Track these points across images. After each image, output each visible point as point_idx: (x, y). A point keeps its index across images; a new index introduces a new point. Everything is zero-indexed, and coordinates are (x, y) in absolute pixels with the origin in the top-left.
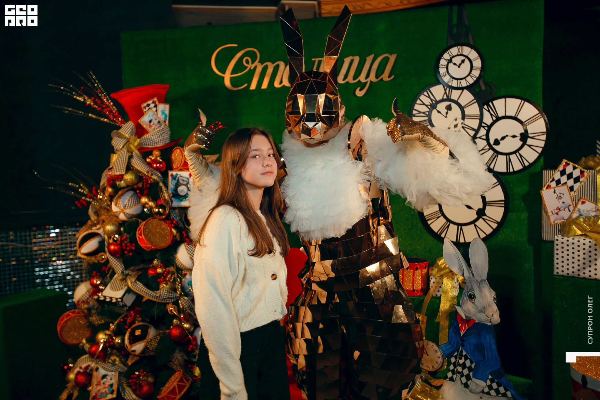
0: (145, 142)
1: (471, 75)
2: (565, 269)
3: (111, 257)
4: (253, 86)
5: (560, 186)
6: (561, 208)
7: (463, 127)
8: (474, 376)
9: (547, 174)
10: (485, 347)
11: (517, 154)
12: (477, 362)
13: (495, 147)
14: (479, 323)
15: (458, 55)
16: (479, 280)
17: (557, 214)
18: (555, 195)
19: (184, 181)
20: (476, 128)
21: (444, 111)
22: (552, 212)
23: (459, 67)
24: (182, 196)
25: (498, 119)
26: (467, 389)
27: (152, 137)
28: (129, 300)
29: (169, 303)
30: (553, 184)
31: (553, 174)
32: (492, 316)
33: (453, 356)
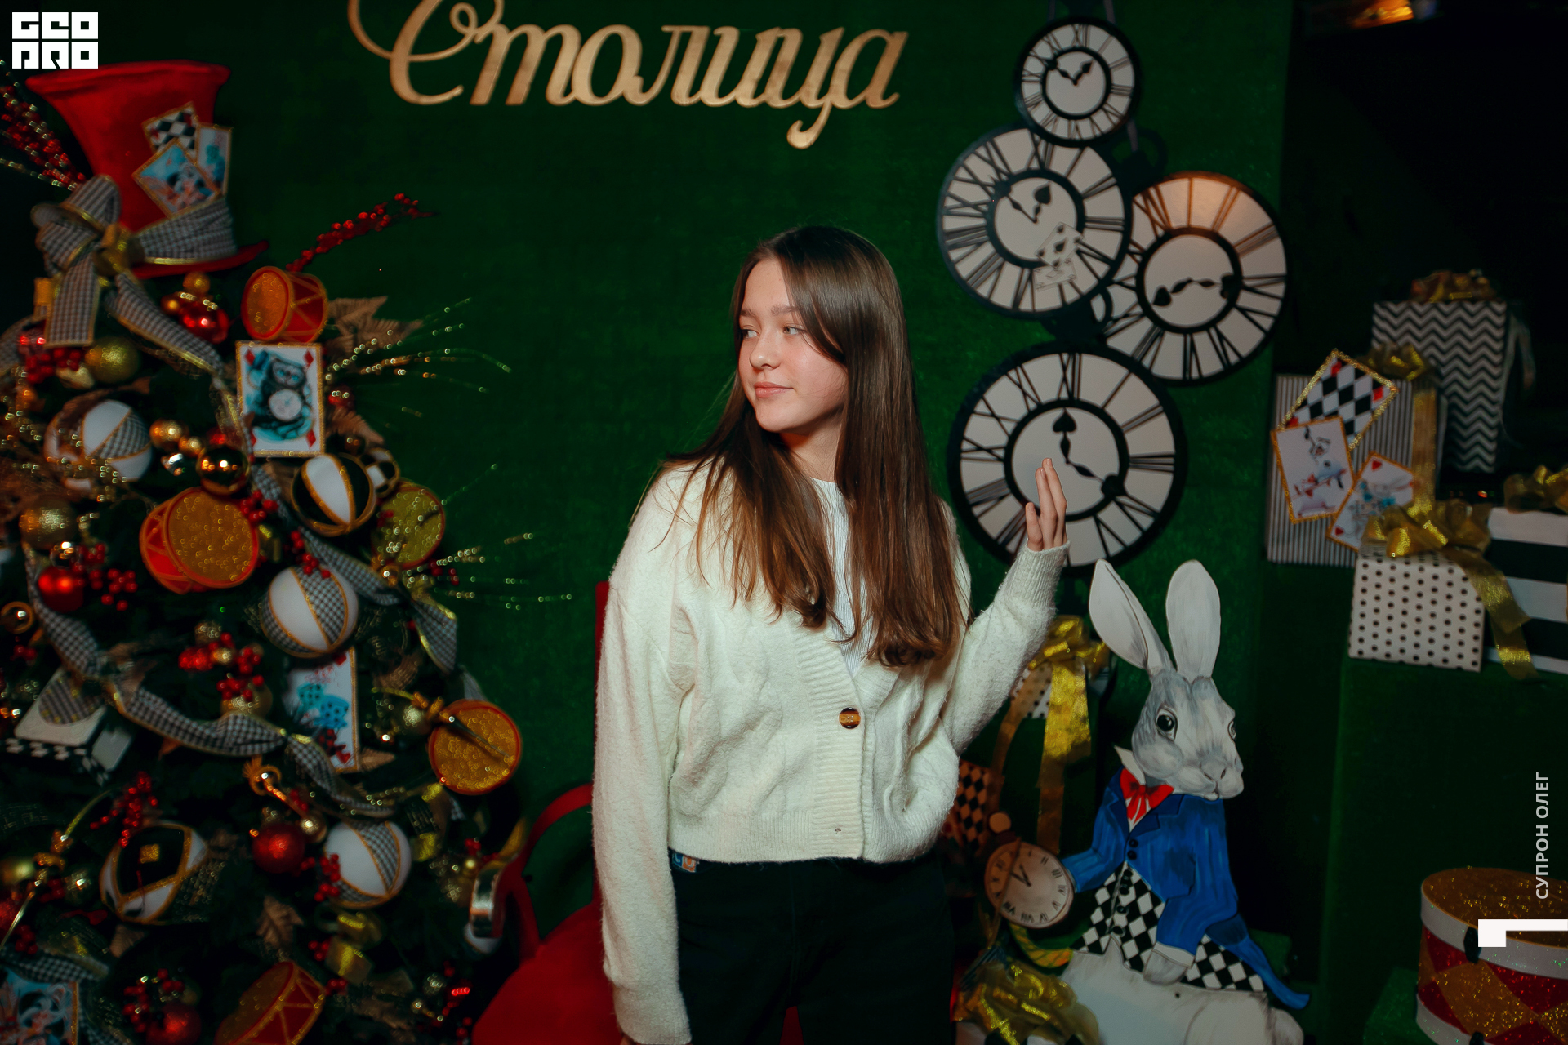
0: (153, 247)
2: (1380, 643)
3: (52, 615)
4: (483, 94)
5: (1322, 421)
6: (1320, 476)
7: (1079, 253)
8: (1160, 938)
9: (1285, 384)
10: (1196, 859)
11: (1213, 331)
12: (1170, 901)
13: (1158, 310)
14: (1183, 795)
15: (1073, 50)
16: (1191, 677)
17: (1309, 493)
18: (1308, 444)
19: (288, 374)
20: (1111, 252)
21: (1029, 204)
22: (1297, 489)
23: (1075, 82)
24: (283, 423)
25: (1170, 234)
26: (1137, 974)
28: (112, 750)
29: (249, 759)
30: (1304, 415)
31: (1303, 389)
32: (1222, 777)
33: (1102, 886)
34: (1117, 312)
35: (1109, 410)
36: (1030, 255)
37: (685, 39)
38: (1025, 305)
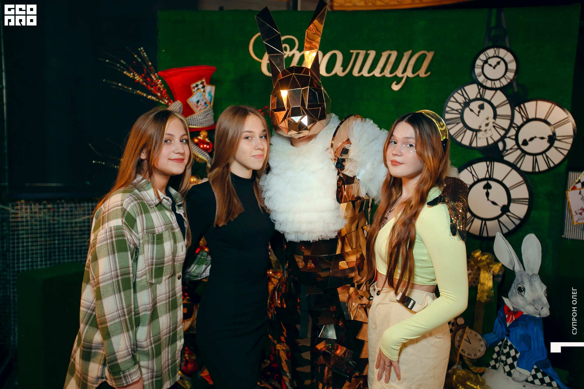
0: (190, 123)
1: (505, 76)
7: (494, 127)
8: (518, 365)
9: (572, 175)
10: (532, 338)
11: (544, 155)
12: (522, 352)
13: (523, 147)
14: (527, 315)
15: (494, 57)
16: (530, 274)
17: (581, 214)
18: (581, 196)
20: (506, 127)
21: (476, 110)
22: (576, 212)
23: (494, 68)
25: (528, 120)
26: (510, 378)
27: (198, 117)
30: (579, 186)
31: (579, 176)
32: (541, 309)
33: (497, 345)
34: (507, 148)
35: (504, 182)
36: (476, 127)
37: (358, 55)
38: (474, 145)
